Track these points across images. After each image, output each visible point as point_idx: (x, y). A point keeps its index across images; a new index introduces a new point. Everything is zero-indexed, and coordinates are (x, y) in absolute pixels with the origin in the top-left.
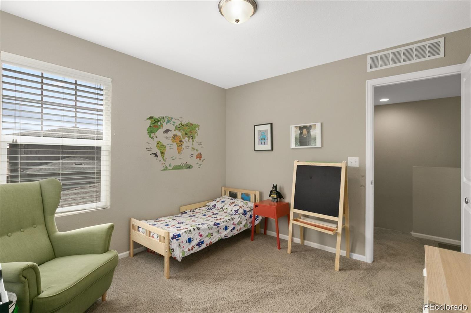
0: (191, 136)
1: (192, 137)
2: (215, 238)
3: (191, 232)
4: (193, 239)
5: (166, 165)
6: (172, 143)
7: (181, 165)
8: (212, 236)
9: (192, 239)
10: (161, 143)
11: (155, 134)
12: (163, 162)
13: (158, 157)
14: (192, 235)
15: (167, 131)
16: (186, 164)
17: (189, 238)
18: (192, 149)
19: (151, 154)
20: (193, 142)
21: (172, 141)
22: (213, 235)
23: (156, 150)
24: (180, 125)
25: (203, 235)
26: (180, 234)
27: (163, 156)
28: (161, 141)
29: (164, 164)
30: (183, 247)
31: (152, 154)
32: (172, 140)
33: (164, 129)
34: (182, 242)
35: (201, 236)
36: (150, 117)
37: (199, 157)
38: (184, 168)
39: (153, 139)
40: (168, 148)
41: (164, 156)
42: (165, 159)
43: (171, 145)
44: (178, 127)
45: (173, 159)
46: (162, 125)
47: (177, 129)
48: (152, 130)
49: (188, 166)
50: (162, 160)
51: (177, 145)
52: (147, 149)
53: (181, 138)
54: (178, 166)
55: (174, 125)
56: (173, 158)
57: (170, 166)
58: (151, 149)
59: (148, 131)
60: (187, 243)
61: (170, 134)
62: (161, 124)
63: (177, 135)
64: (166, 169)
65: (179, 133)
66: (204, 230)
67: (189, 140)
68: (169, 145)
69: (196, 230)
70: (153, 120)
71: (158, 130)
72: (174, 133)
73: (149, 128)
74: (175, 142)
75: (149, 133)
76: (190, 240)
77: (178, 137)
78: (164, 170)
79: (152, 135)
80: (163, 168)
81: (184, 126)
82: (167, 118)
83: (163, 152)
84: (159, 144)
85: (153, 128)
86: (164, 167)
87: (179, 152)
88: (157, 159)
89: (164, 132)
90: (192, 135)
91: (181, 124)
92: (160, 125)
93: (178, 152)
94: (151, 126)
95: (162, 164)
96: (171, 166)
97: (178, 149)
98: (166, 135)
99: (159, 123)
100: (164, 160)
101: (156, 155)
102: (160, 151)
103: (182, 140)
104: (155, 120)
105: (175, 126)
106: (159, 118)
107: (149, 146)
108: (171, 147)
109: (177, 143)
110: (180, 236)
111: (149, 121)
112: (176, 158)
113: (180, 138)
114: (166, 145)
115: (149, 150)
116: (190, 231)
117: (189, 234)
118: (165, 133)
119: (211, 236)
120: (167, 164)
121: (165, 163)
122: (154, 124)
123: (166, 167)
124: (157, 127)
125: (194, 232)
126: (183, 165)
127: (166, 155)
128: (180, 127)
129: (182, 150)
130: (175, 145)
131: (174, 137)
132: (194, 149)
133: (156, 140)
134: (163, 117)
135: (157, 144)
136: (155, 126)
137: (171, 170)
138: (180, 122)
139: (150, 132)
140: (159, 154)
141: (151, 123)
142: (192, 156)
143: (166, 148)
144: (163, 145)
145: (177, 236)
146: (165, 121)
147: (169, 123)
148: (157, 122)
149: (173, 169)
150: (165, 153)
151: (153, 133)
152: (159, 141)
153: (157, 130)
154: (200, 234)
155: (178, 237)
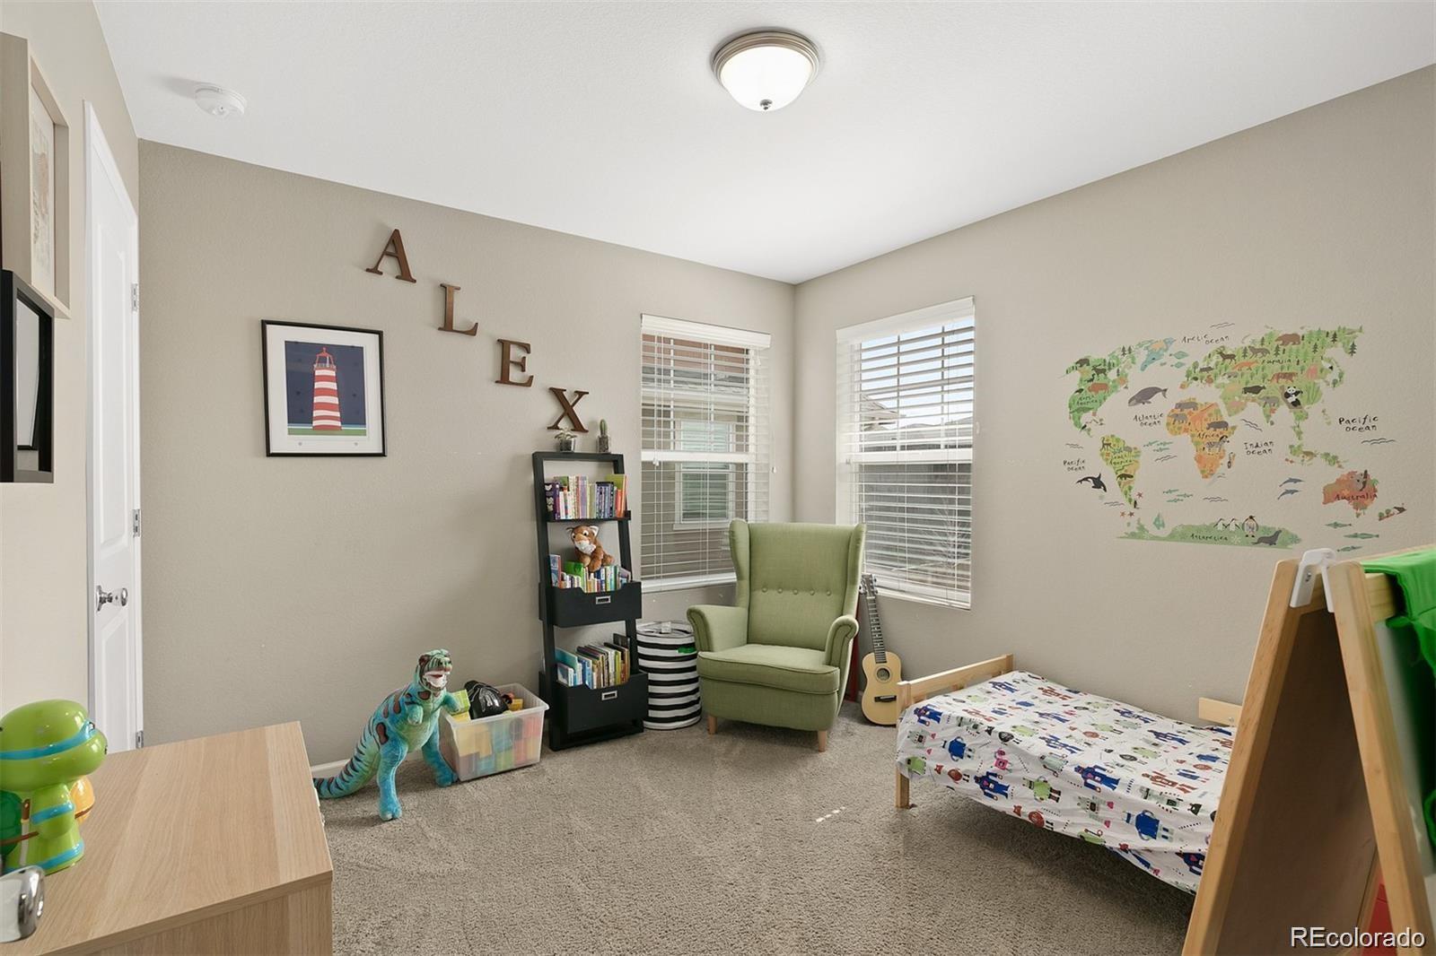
0: (1287, 395)
1: (1293, 399)
2: (1069, 819)
3: (975, 731)
4: (970, 753)
5: (1139, 520)
6: (1168, 437)
7: (1220, 527)
8: (1052, 801)
9: (966, 752)
10: (1118, 440)
11: (1094, 414)
12: (1130, 508)
13: (1105, 490)
14: (974, 742)
15: (1145, 395)
16: (1251, 522)
17: (959, 740)
18: (1291, 457)
19: (1080, 481)
20: (1303, 424)
21: (1171, 431)
22: (1057, 800)
23: (1097, 467)
24: (1216, 358)
25: (1008, 766)
26: (940, 714)
27: (1126, 488)
28: (1117, 436)
29: (1131, 514)
30: (929, 751)
31: (1086, 479)
32: (1168, 424)
33: (1135, 389)
34: (933, 736)
35: (1002, 764)
36: (1077, 363)
37: (1346, 493)
38: (1236, 539)
39: (1089, 430)
40: (1147, 458)
41: (1130, 488)
42: (1134, 496)
43: (1165, 444)
44: (1202, 370)
45: (1176, 501)
46: (1122, 378)
47: (1196, 379)
48: (1083, 401)
49: (1260, 534)
50: (1124, 500)
51: (1197, 444)
52: (1067, 466)
53: (1218, 412)
54: (1199, 529)
55: (1179, 365)
56: (1173, 496)
57: (1159, 523)
58: (1080, 465)
59: (1070, 407)
60: (944, 747)
61: (1159, 405)
62: (1118, 375)
63: (1197, 401)
64: (1140, 533)
65: (1204, 394)
66: (1024, 755)
67: (1268, 417)
68: (1155, 446)
69: (995, 735)
70: (1088, 368)
71: (1108, 398)
72: (1176, 396)
73: (1073, 399)
74: (1186, 430)
75: (1076, 413)
76: (957, 749)
77: (1200, 409)
78: (1133, 535)
79: (1086, 418)
80: (1130, 530)
81: (1239, 357)
82: (1147, 348)
83: (1128, 473)
84: (1109, 445)
85: (1089, 394)
86: (1129, 524)
87: (1207, 472)
88: (1101, 497)
89: (1130, 402)
90: (1291, 391)
91: (1221, 353)
92: (1114, 381)
93: (1202, 472)
94: (1080, 391)
95: (1123, 514)
96: (1163, 525)
97: (1199, 459)
98: (1141, 409)
99: (1112, 375)
100: (1130, 500)
101: (1098, 483)
102: (1113, 471)
103: (1226, 418)
104: (1094, 368)
105: (1184, 370)
106: (1112, 355)
107: (1072, 455)
108: (1164, 454)
109: (1193, 436)
110: (938, 720)
111: (1076, 375)
112: (1185, 495)
113: (1212, 410)
114: (1140, 447)
115: (1075, 466)
116: (975, 727)
117: (967, 733)
118: (1139, 402)
119: (1050, 797)
120: (1146, 515)
121: (1133, 510)
122: (1092, 380)
123: (1141, 528)
124: (1104, 387)
125: (985, 738)
126: (1232, 528)
127: (1137, 485)
128: (1212, 365)
129: (1225, 461)
130: (1184, 446)
131: (1178, 411)
132: (1308, 453)
133: (1098, 433)
134: (1130, 349)
135: (1104, 445)
136: (1096, 388)
137: (1164, 539)
138: (1213, 347)
139: (1078, 410)
140: (1109, 478)
141: (1081, 380)
142: (1291, 486)
143: (1141, 459)
144: (1129, 449)
145: (928, 713)
146: (1137, 360)
147: (1157, 363)
148: (1103, 371)
149: (1172, 537)
150: (1136, 477)
151: (1086, 410)
152: (1112, 436)
153: (1105, 399)
154: (1004, 758)
155: (929, 717)
